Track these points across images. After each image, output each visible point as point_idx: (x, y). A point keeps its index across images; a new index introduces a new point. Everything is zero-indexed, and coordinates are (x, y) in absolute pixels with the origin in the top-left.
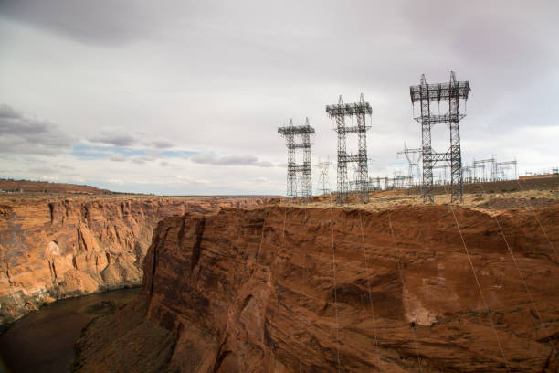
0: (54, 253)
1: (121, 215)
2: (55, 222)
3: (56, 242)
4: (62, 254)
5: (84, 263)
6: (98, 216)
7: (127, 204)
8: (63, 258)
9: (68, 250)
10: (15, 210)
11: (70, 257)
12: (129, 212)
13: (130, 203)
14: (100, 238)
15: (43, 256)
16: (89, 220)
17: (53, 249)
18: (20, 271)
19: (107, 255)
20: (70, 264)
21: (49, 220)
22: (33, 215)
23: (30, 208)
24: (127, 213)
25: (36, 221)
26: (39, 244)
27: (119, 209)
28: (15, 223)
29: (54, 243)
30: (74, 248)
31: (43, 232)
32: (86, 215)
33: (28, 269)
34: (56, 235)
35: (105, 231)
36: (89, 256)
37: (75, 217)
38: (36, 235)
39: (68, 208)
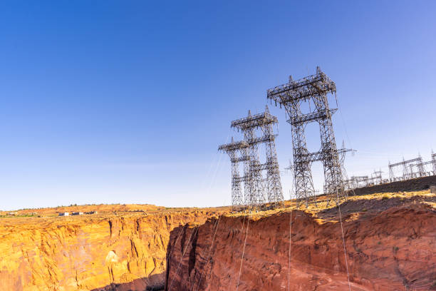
0: (113, 260)
1: (165, 226)
2: (113, 235)
3: (114, 251)
4: (119, 261)
5: (136, 267)
6: (147, 228)
7: (170, 217)
8: (119, 264)
9: (124, 257)
10: (82, 228)
11: (125, 263)
12: (172, 223)
13: (172, 216)
14: (149, 245)
15: (103, 263)
16: (140, 232)
17: (112, 257)
18: (86, 276)
19: (154, 260)
20: (125, 268)
21: (109, 234)
22: (97, 231)
23: (94, 226)
24: (170, 224)
25: (98, 236)
26: (101, 254)
27: (164, 221)
28: (84, 238)
29: (113, 252)
30: (128, 255)
31: (104, 244)
32: (138, 228)
33: (92, 274)
34: (114, 245)
35: (153, 240)
36: (139, 262)
37: (129, 230)
38: (98, 246)
39: (124, 224)
